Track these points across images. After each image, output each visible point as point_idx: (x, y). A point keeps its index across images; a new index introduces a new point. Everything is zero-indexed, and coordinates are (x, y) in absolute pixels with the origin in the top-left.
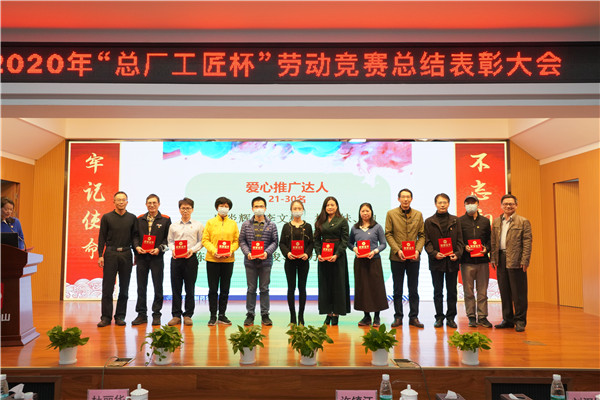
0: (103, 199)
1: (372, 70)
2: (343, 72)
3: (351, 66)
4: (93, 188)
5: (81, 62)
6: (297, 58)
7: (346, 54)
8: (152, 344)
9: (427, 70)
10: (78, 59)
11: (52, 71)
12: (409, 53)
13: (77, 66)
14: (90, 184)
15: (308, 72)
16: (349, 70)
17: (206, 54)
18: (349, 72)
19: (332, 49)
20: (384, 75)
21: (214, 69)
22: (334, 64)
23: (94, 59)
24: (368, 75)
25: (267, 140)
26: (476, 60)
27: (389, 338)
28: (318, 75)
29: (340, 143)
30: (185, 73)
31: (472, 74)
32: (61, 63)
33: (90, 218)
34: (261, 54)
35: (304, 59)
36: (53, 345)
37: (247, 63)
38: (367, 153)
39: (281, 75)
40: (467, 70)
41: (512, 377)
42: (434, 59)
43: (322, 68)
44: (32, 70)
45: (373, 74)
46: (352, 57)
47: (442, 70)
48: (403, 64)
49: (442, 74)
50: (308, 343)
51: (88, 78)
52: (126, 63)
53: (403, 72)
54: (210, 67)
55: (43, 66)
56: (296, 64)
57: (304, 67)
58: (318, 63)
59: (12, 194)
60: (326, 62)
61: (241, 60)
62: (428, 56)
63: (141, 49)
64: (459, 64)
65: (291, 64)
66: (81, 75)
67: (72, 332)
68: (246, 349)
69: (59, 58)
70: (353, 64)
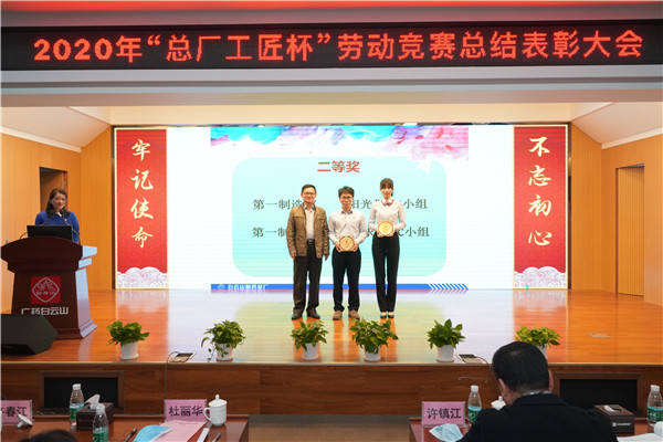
0: (151, 187)
1: (439, 51)
2: (407, 55)
3: (416, 48)
4: (141, 176)
5: (131, 47)
6: (359, 40)
7: (411, 35)
8: (214, 340)
9: (498, 51)
10: (127, 43)
11: (100, 57)
12: (478, 33)
13: (126, 51)
14: (138, 171)
15: (370, 54)
16: (414, 52)
17: (261, 37)
18: (414, 54)
19: (396, 29)
20: (451, 57)
21: (270, 52)
22: (398, 46)
23: (144, 44)
24: (434, 58)
25: (317, 125)
26: (550, 39)
27: (455, 334)
28: (381, 58)
29: (393, 127)
30: (239, 57)
31: (546, 55)
32: (109, 49)
33: (139, 206)
34: (320, 35)
35: (366, 40)
36: (114, 340)
37: (305, 45)
38: (422, 137)
39: (341, 58)
40: (541, 51)
41: (580, 372)
42: (505, 39)
43: (385, 50)
44: (80, 56)
45: (439, 56)
46: (417, 38)
47: (514, 52)
48: (472, 45)
49: (513, 55)
50: (372, 339)
51: (138, 64)
52: (178, 47)
53: (472, 53)
54: (266, 51)
55: (91, 52)
56: (357, 46)
57: (365, 49)
58: (381, 45)
59: (59, 183)
60: (389, 43)
61: (299, 42)
62: (498, 36)
63: (193, 31)
64: (532, 45)
65: (352, 46)
66: (131, 61)
67: (132, 328)
68: (309, 345)
69: (107, 43)
70: (418, 45)
